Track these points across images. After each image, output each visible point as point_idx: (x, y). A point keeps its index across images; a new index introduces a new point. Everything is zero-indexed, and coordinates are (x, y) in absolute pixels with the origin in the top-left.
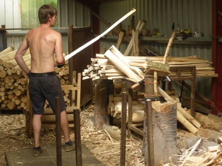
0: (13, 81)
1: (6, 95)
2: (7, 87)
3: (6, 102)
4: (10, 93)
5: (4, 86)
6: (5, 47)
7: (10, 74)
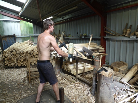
0: (19, 55)
1: (17, 61)
2: (17, 58)
3: (17, 64)
4: (18, 60)
5: (16, 57)
6: (15, 42)
7: (18, 53)
